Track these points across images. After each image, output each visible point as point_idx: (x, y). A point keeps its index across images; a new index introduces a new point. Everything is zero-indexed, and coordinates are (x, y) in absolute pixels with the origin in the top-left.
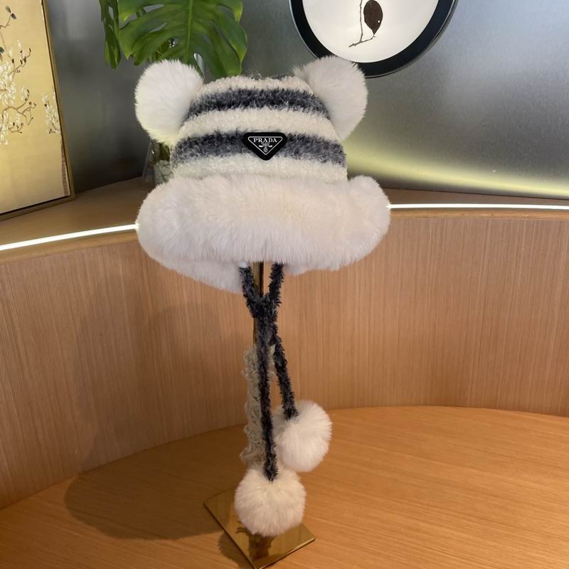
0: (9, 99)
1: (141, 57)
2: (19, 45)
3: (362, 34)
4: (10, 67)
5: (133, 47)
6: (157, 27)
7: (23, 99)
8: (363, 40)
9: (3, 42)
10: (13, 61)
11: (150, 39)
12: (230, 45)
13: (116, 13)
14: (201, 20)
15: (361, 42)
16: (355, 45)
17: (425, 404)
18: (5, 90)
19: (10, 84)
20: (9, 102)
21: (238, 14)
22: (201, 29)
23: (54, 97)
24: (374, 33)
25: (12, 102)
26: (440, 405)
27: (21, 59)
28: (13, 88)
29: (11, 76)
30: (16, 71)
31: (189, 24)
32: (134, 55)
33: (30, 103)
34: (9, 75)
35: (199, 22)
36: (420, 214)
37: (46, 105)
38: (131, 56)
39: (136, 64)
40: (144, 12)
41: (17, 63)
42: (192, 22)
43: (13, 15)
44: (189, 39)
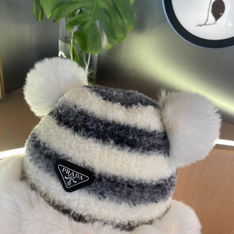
1: (58, 16)
3: (207, 20)
5: (53, 11)
8: (207, 23)
12: (122, 19)
15: (205, 24)
16: (200, 25)
22: (104, 5)
24: (216, 19)
32: (54, 15)
38: (52, 15)
39: (54, 21)
44: (94, 10)
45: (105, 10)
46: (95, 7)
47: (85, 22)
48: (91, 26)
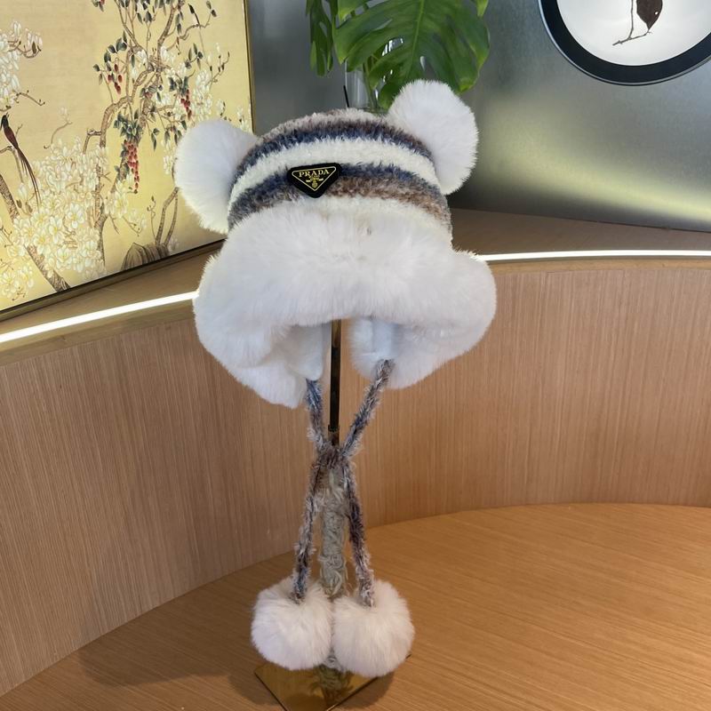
0: (205, 114)
2: (218, 48)
3: (632, 29)
4: (208, 76)
5: (350, 47)
6: (381, 25)
7: (218, 114)
8: (632, 36)
9: (203, 46)
10: (211, 69)
11: (369, 39)
12: (467, 46)
13: (335, 9)
14: (432, 15)
15: (630, 38)
16: (619, 42)
17: (685, 504)
18: (202, 103)
19: (207, 96)
20: (205, 118)
21: (482, 7)
22: (432, 27)
23: (250, 110)
24: (649, 27)
25: (207, 117)
26: (704, 506)
27: (219, 65)
28: (209, 101)
29: (208, 87)
30: (214, 80)
31: (418, 21)
33: (225, 119)
34: (206, 86)
35: (430, 18)
36: (702, 264)
37: (240, 121)
38: (346, 59)
39: (349, 70)
40: (367, 8)
41: (215, 70)
42: (422, 19)
43: (213, 13)
44: (416, 37)
45: (435, 36)
46: (417, 33)
47: (401, 64)
48: (412, 68)
